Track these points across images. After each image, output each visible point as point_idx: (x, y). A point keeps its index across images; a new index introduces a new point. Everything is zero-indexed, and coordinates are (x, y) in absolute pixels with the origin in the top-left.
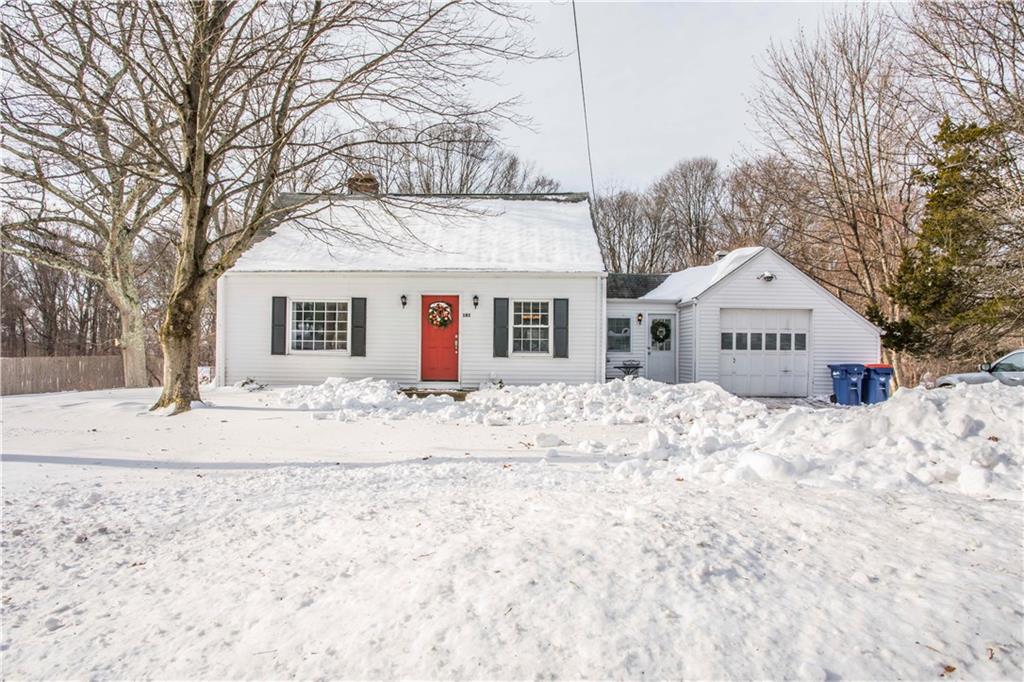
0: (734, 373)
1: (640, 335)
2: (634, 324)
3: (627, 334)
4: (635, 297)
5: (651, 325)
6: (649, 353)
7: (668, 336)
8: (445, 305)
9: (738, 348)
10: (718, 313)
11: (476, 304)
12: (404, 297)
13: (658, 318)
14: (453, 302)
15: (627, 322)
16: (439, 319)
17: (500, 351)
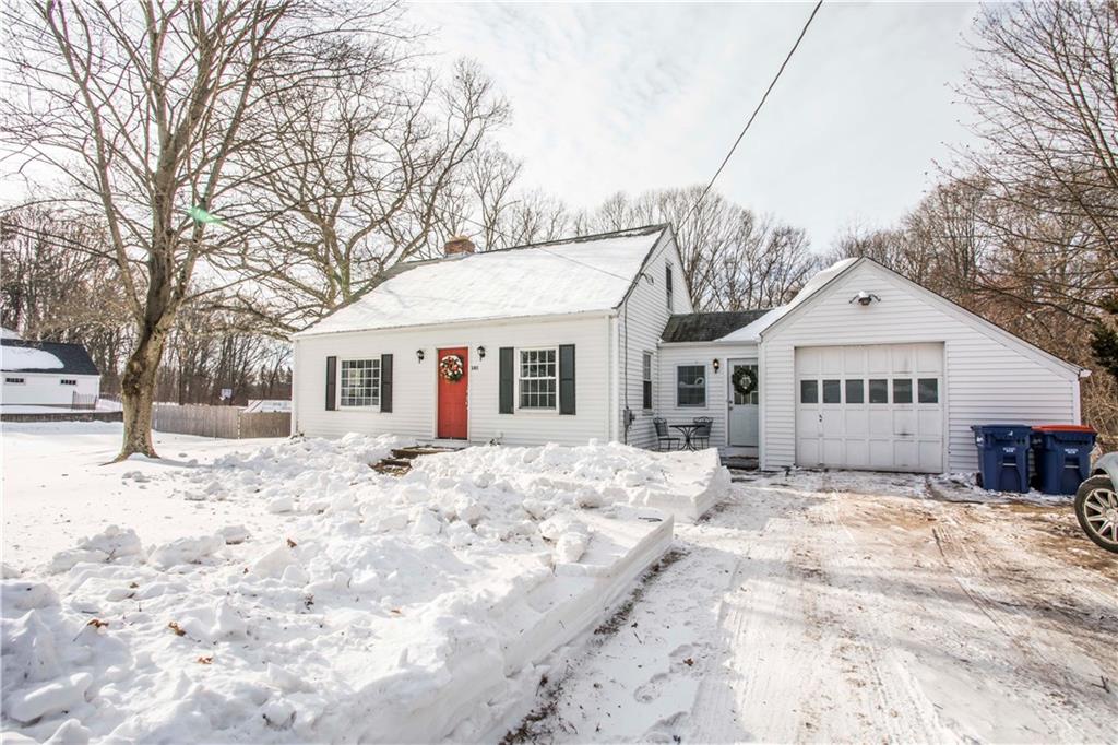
0: (821, 435)
1: (718, 387)
2: (709, 370)
3: (701, 385)
4: (711, 340)
5: (732, 372)
6: (730, 409)
7: (754, 386)
8: (455, 358)
9: (826, 401)
10: (793, 353)
11: (483, 355)
12: (420, 352)
13: (741, 363)
14: (463, 354)
15: (700, 370)
16: (450, 373)
17: (506, 407)
